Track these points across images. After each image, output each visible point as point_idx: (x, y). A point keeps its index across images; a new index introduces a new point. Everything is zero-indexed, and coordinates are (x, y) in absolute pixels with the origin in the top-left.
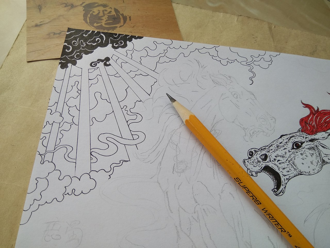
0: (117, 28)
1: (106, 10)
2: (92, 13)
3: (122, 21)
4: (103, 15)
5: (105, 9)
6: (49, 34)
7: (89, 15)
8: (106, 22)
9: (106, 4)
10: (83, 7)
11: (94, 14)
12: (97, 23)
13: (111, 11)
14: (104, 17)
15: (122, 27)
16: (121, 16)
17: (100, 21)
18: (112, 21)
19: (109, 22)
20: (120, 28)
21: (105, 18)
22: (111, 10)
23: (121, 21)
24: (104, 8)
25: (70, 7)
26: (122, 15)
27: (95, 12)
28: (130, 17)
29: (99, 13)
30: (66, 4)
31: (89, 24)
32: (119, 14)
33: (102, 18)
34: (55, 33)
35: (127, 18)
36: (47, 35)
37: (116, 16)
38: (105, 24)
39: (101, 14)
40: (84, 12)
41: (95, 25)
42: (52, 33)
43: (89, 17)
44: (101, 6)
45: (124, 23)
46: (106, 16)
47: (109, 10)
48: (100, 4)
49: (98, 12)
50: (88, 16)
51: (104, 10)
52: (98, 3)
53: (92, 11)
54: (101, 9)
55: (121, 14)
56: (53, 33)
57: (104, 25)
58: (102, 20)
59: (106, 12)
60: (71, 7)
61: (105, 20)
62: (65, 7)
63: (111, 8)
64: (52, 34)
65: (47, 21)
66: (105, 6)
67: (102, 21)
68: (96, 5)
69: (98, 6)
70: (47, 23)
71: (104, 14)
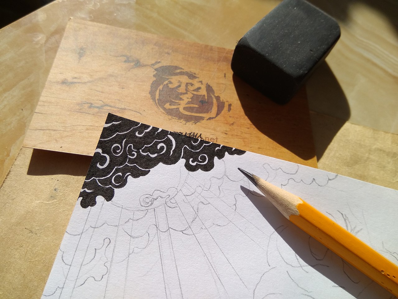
0: (203, 119)
1: (192, 85)
2: (167, 84)
3: (215, 109)
4: (185, 92)
5: (190, 81)
6: (81, 104)
7: (161, 87)
8: (187, 106)
9: (195, 73)
10: (155, 70)
11: (171, 86)
12: (172, 103)
13: (200, 88)
14: (186, 96)
15: (212, 121)
16: (215, 101)
17: (177, 101)
18: (197, 106)
19: (192, 105)
20: (209, 121)
21: (186, 98)
22: (201, 86)
23: (213, 108)
24: (190, 79)
25: (132, 64)
26: (218, 98)
27: (172, 83)
28: (230, 105)
29: (180, 86)
30: (128, 58)
31: (157, 101)
32: (213, 96)
33: (181, 96)
34: (92, 104)
35: (225, 106)
36: (78, 104)
37: (206, 98)
38: (184, 108)
39: (182, 89)
40: (155, 79)
41: (167, 106)
42: (88, 103)
43: (160, 90)
44: (186, 75)
45: (218, 114)
46: (190, 95)
47: (197, 85)
48: (184, 71)
49: (179, 84)
50: (159, 88)
51: (189, 83)
52: (181, 69)
53: (170, 80)
54: (185, 79)
55: (215, 96)
56: (89, 105)
57: (181, 110)
58: (181, 99)
59: (191, 88)
60: (134, 65)
61: (186, 100)
62: (125, 61)
63: (201, 82)
64: (86, 106)
65: (86, 80)
66: (192, 76)
67: (181, 102)
68: (178, 71)
69: (182, 73)
70: (85, 83)
71: (187, 90)
